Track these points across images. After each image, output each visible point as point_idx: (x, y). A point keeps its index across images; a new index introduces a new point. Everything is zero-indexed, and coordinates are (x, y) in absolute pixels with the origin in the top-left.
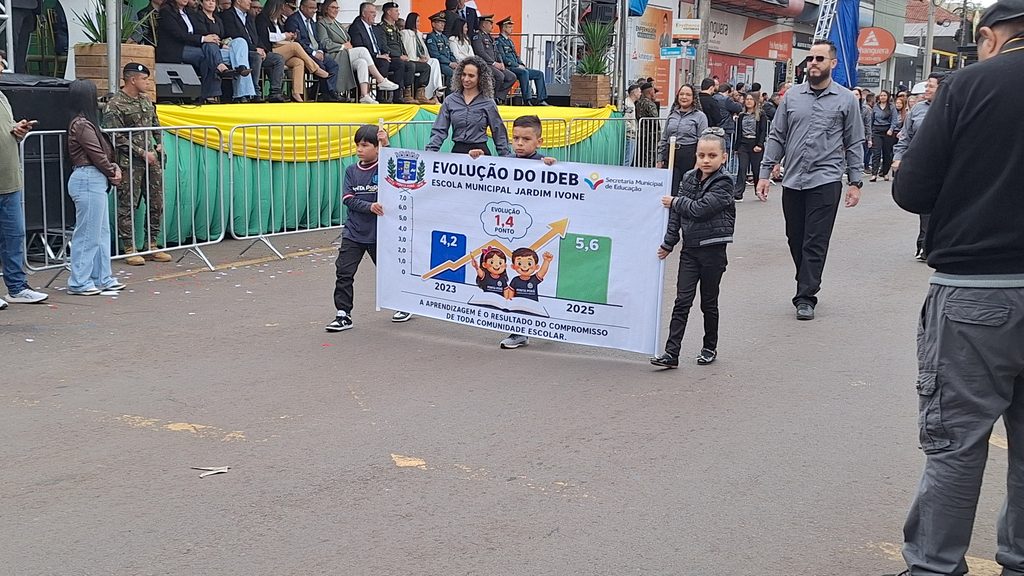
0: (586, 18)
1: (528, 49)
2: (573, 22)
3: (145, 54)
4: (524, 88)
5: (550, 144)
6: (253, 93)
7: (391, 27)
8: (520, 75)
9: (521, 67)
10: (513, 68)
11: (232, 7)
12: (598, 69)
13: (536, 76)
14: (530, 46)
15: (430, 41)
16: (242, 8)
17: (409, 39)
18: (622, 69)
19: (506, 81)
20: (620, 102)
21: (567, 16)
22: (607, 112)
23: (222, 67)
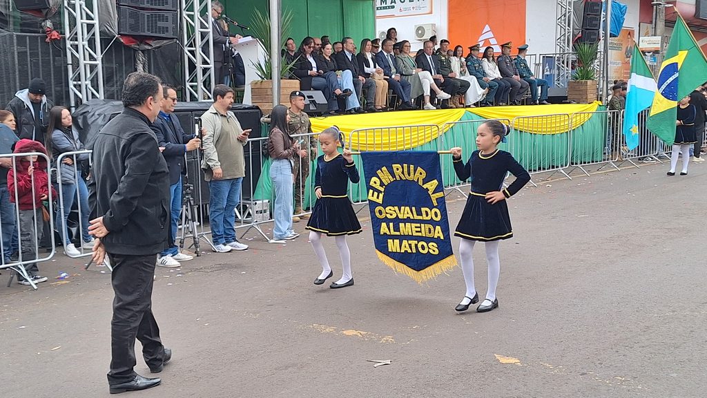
0: (578, 41)
1: (536, 64)
2: (568, 44)
3: (294, 86)
4: (534, 93)
5: (553, 131)
6: (358, 105)
7: (444, 56)
8: (531, 83)
9: (531, 78)
10: (526, 79)
11: (343, 50)
12: (587, 76)
13: (542, 83)
14: (537, 62)
15: (469, 63)
16: (347, 50)
17: (455, 63)
18: (605, 75)
19: (521, 87)
20: (604, 98)
21: (565, 40)
22: (594, 106)
23: (338, 92)
